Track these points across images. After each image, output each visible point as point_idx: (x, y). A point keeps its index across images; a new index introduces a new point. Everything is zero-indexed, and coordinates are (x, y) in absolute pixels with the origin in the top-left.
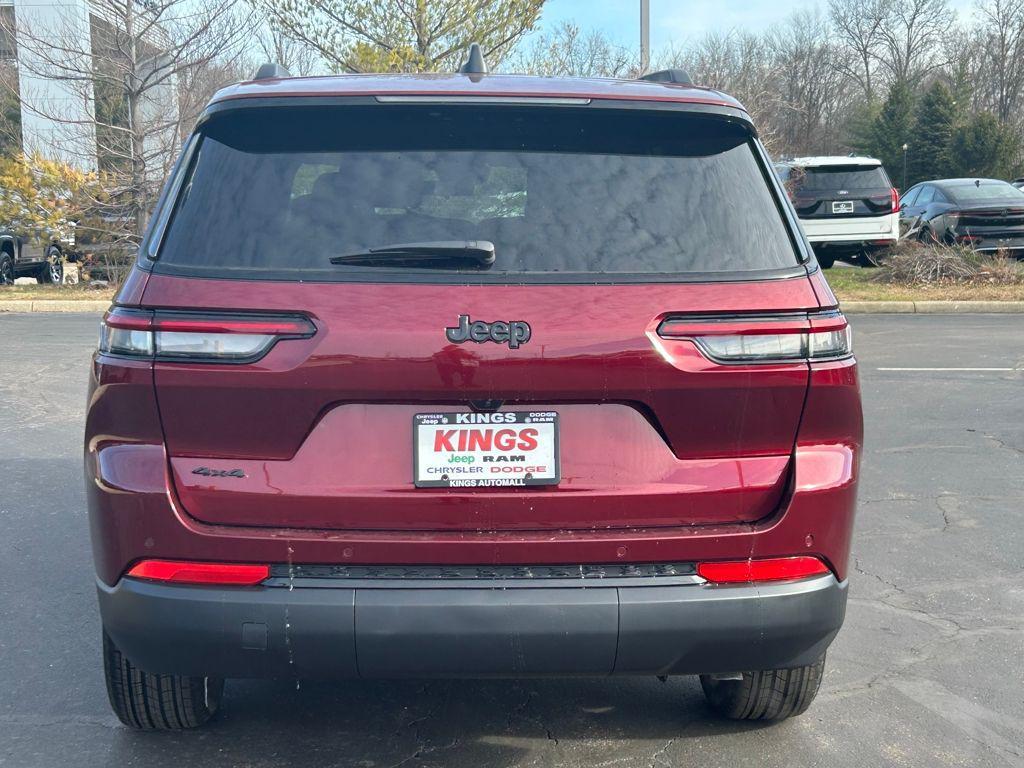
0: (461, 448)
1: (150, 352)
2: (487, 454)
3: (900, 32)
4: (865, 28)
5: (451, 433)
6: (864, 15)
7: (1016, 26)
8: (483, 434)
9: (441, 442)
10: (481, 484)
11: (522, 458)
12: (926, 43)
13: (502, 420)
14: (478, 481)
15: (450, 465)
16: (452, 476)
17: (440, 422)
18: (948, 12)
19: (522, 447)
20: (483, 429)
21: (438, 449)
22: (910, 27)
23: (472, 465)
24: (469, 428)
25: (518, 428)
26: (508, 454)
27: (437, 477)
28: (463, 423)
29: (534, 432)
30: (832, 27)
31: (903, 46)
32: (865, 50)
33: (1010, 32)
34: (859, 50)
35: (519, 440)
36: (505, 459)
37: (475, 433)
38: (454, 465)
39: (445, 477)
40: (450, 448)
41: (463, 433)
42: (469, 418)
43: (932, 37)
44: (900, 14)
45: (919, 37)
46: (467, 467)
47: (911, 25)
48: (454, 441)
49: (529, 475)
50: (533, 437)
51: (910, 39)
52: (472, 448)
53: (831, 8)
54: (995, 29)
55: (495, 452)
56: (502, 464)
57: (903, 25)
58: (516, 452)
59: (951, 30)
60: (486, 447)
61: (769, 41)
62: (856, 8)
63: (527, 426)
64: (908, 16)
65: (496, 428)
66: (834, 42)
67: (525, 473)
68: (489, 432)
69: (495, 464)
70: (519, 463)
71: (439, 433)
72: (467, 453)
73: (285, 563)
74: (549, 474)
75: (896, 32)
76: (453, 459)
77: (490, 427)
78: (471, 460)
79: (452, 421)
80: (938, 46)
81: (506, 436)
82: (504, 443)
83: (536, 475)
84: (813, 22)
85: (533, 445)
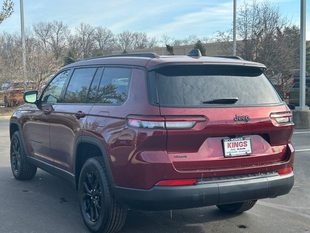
0: (233, 147)
1: (164, 127)
2: (238, 148)
3: (54, 35)
4: (44, 33)
5: (231, 143)
6: (43, 30)
7: (87, 35)
8: (236, 143)
9: (229, 146)
10: (238, 155)
11: (245, 148)
12: (62, 39)
13: (240, 139)
14: (237, 155)
15: (230, 151)
16: (232, 154)
17: (229, 141)
18: (68, 30)
19: (244, 146)
20: (236, 142)
21: (228, 147)
22: (57, 34)
23: (235, 151)
24: (234, 142)
25: (243, 141)
26: (242, 148)
27: (228, 154)
28: (233, 141)
29: (246, 142)
30: (34, 33)
31: (55, 39)
32: (44, 40)
33: (85, 37)
34: (42, 40)
35: (244, 144)
36: (241, 149)
37: (235, 143)
38: (232, 151)
39: (230, 154)
40: (231, 147)
41: (233, 143)
42: (234, 140)
43: (64, 37)
44: (54, 30)
45: (60, 37)
46: (234, 151)
47: (58, 34)
48: (231, 145)
49: (246, 153)
50: (246, 143)
51: (57, 37)
52: (235, 147)
53: (33, 27)
54: (81, 36)
55: (239, 147)
56: (241, 150)
57: (55, 33)
58: (243, 147)
59: (69, 35)
60: (237, 146)
61: (15, 36)
62: (41, 28)
63: (245, 141)
64: (57, 31)
65: (239, 142)
66: (35, 37)
67: (245, 152)
68: (238, 143)
69: (239, 150)
70: (244, 150)
71: (228, 143)
72: (234, 148)
73: (201, 178)
74: (250, 152)
75: (53, 35)
76: (232, 150)
77: (238, 141)
78: (234, 150)
79: (231, 141)
80: (66, 40)
81: (241, 144)
82: (241, 145)
83: (248, 152)
84: (28, 31)
85: (247, 145)
